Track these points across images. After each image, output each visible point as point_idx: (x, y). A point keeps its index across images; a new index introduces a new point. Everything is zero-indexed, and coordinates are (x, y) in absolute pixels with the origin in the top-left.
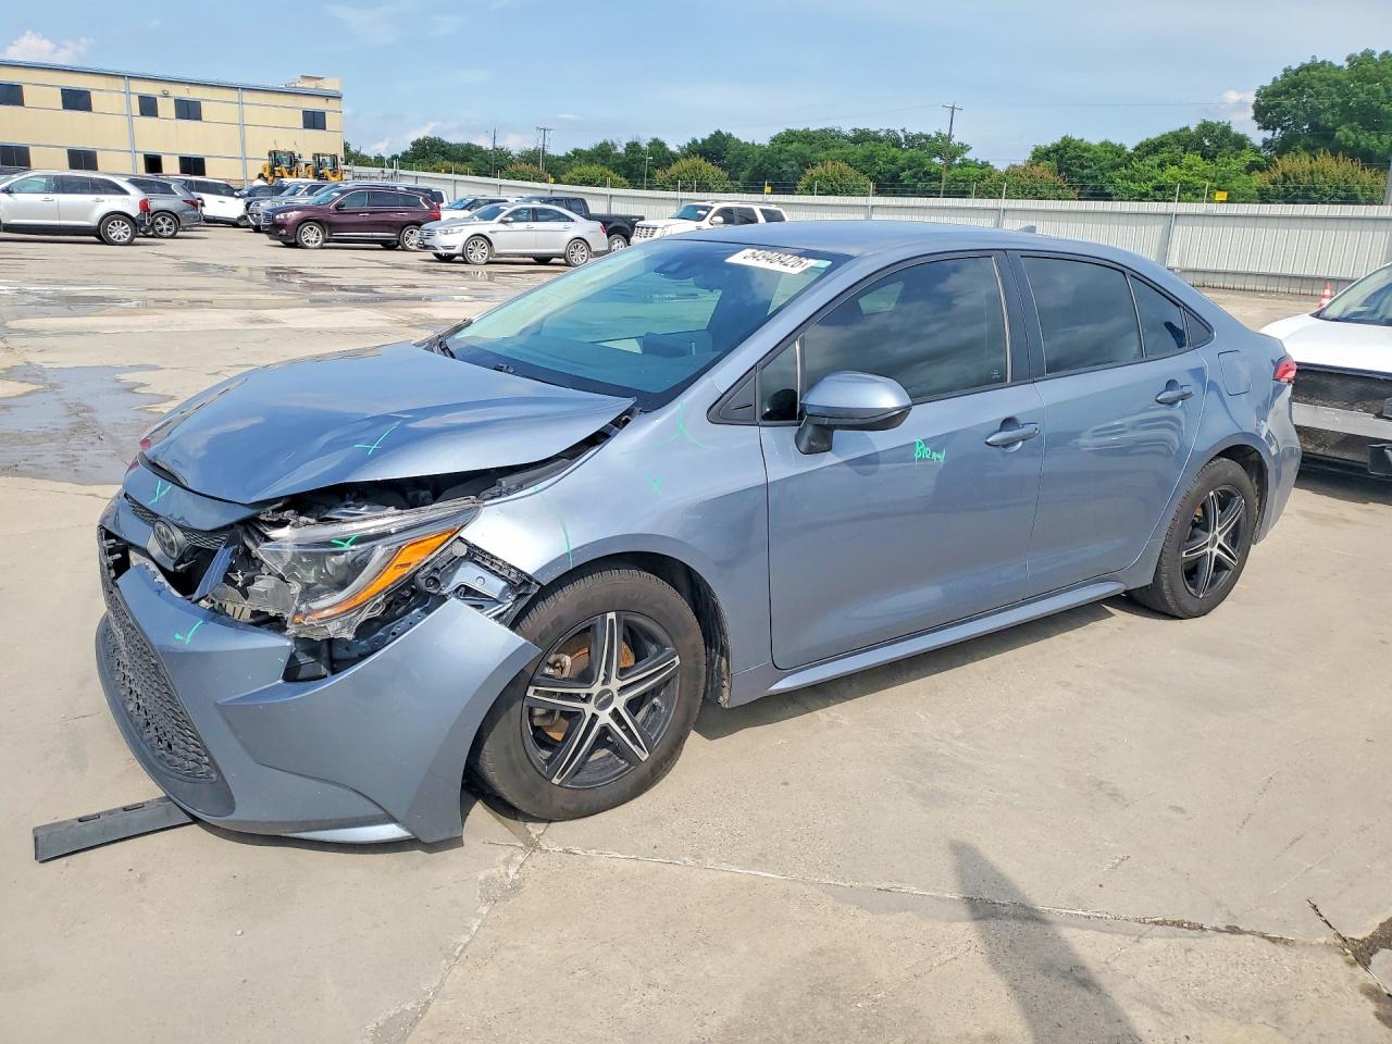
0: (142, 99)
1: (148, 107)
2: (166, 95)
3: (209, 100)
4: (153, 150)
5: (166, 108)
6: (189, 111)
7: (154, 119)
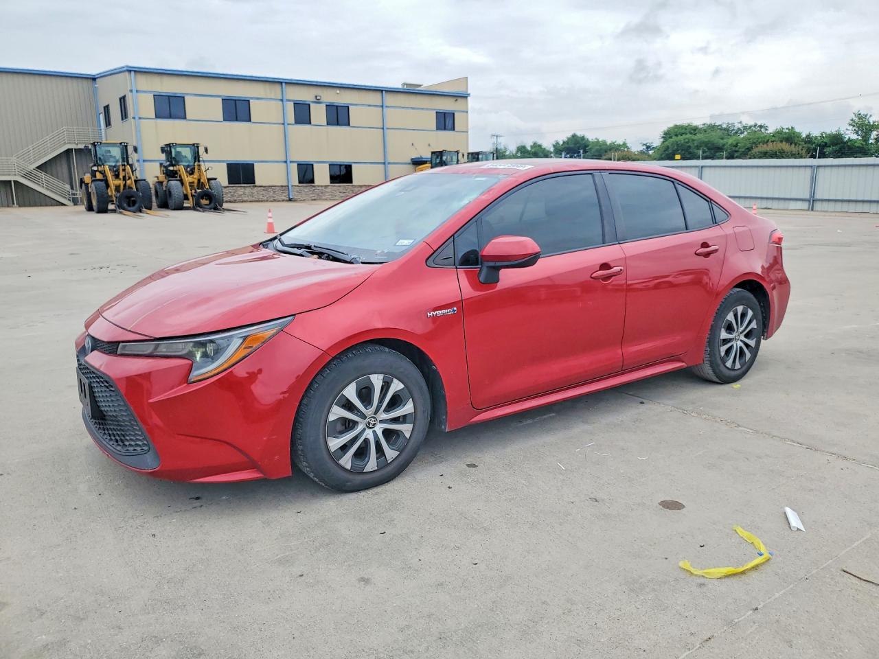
0: (297, 105)
1: (303, 114)
2: (318, 101)
3: (356, 105)
4: (305, 158)
5: (319, 114)
6: (338, 116)
7: (307, 127)
